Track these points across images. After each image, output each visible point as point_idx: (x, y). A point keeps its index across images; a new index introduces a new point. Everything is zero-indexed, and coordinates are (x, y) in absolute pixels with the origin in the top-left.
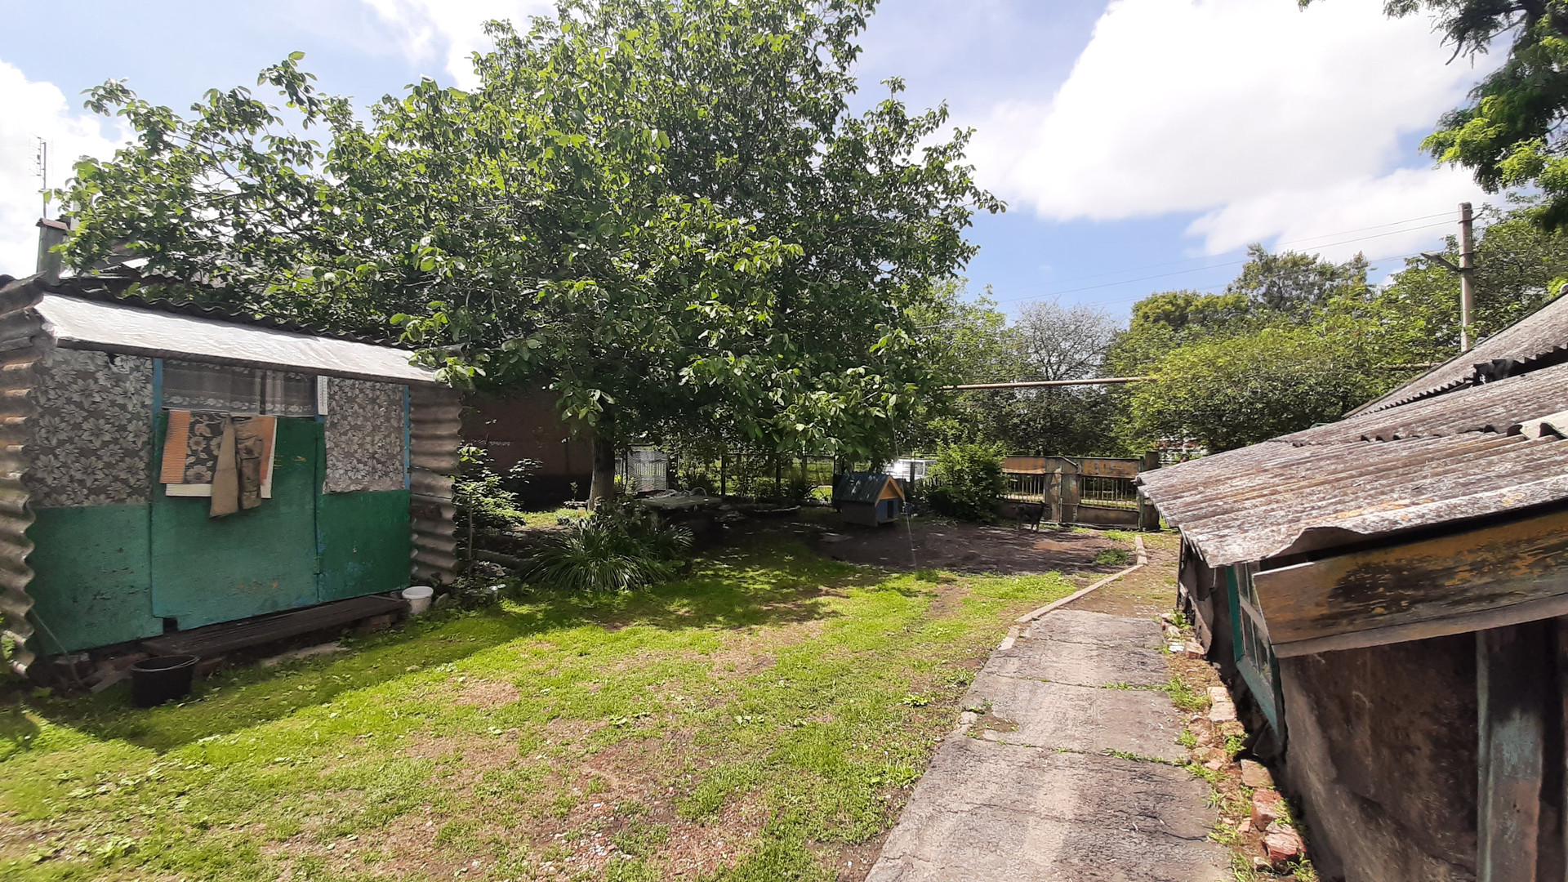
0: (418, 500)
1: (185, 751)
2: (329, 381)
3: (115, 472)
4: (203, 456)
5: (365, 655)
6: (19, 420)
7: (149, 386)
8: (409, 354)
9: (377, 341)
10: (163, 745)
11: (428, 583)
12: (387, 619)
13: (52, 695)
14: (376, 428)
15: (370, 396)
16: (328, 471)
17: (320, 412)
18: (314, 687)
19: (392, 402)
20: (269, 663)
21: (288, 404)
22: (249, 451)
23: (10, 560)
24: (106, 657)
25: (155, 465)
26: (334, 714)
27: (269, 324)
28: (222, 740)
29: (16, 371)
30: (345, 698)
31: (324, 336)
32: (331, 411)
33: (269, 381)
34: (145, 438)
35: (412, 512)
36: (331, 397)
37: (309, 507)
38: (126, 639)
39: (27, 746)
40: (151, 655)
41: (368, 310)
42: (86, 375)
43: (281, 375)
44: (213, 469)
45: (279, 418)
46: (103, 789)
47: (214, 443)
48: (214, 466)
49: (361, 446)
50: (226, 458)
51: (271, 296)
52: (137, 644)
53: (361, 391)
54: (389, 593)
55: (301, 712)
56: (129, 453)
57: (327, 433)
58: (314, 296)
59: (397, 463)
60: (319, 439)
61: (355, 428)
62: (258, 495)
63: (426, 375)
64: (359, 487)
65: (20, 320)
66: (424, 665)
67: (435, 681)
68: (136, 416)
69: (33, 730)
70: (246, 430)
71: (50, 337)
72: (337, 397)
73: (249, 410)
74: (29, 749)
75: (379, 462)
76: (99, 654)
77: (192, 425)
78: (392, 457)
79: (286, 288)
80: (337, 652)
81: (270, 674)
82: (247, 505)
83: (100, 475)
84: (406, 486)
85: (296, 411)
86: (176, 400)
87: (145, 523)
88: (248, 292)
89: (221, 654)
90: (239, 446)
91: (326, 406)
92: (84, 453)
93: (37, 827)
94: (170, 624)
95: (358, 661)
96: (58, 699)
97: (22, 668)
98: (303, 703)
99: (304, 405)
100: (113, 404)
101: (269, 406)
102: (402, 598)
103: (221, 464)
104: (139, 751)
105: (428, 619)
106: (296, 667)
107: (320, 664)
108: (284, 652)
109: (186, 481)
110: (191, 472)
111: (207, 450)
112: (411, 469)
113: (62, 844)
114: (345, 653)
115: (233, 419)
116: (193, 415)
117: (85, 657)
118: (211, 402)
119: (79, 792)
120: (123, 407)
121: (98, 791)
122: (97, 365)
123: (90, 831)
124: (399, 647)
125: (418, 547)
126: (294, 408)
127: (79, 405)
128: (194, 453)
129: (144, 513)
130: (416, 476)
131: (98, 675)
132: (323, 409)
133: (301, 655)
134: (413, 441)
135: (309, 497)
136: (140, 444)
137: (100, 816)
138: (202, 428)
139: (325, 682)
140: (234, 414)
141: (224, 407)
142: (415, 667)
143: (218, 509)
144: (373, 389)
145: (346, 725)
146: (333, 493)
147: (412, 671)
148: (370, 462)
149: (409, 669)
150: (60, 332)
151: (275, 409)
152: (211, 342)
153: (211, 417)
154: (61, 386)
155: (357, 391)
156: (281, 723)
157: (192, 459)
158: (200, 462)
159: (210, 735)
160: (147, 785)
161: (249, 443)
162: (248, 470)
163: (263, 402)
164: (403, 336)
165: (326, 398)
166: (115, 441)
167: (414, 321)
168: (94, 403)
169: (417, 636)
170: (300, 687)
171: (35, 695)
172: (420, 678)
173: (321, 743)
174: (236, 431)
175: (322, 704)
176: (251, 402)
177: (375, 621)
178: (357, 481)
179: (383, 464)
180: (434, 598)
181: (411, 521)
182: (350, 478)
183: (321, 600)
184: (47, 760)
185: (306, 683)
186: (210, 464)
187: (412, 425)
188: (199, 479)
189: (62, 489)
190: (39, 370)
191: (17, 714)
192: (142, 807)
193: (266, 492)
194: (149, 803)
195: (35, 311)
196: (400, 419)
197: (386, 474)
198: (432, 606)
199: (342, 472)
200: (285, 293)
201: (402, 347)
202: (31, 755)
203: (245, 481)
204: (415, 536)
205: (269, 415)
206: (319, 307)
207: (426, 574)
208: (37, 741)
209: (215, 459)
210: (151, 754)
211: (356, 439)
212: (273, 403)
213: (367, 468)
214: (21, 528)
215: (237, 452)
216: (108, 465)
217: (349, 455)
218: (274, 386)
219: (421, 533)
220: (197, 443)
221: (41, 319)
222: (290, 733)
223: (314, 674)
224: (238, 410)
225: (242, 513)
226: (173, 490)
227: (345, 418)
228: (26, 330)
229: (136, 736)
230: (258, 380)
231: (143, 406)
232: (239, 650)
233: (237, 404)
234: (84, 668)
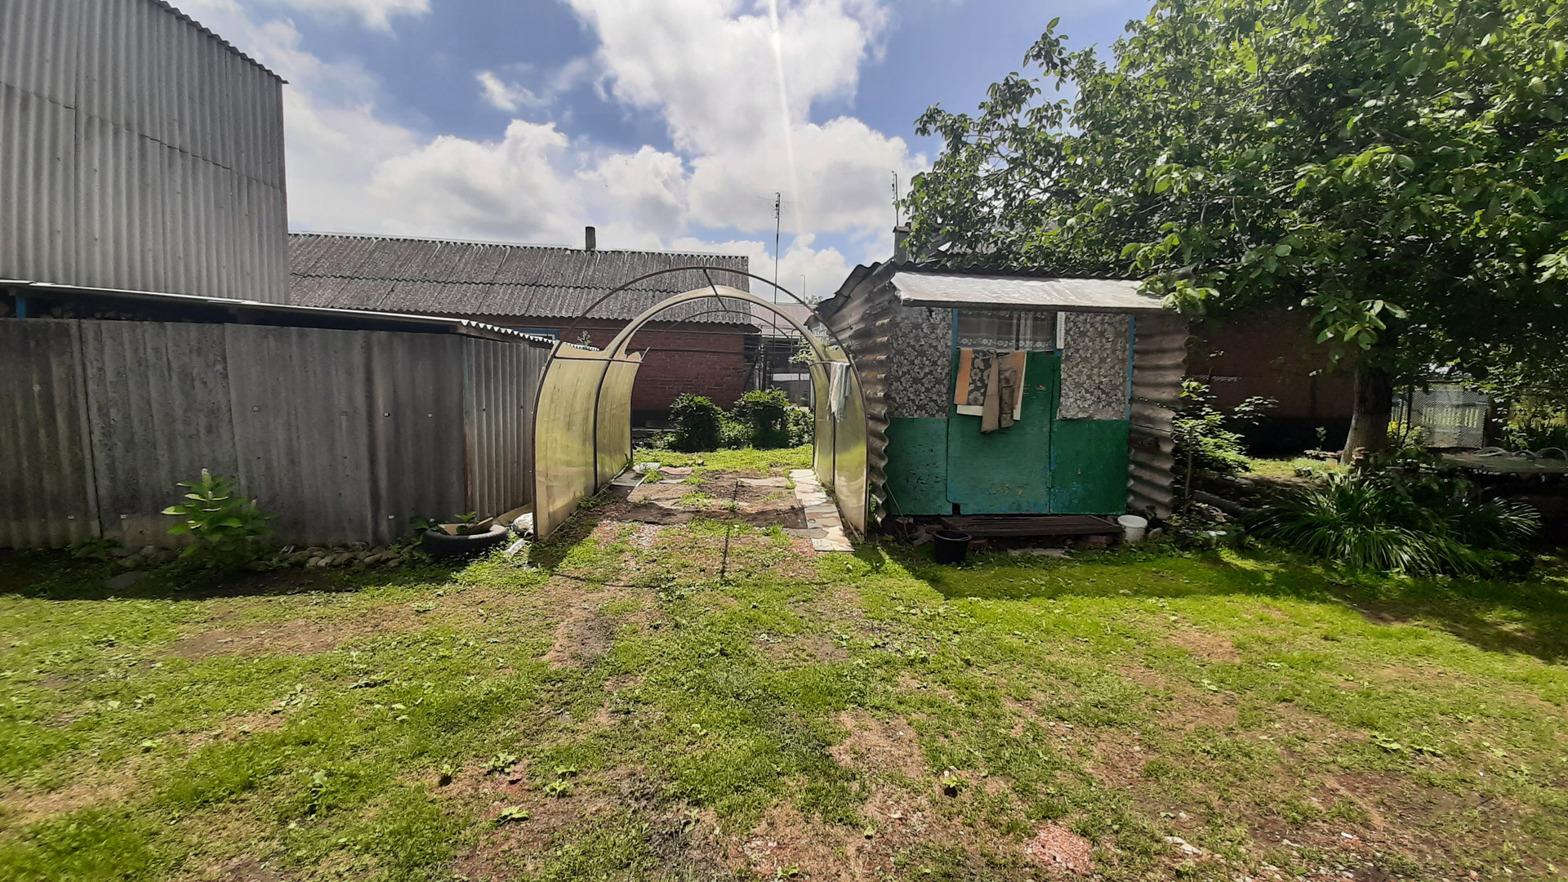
0: (1136, 431)
1: (960, 602)
2: (1067, 318)
3: (930, 395)
4: (979, 384)
5: (1084, 567)
6: (883, 357)
7: (950, 332)
8: (1138, 284)
9: (1108, 275)
10: (950, 594)
11: (1142, 514)
12: (1103, 539)
13: (893, 541)
14: (1103, 360)
15: (1099, 329)
16: (1062, 399)
17: (1058, 347)
18: (1043, 582)
19: (1118, 335)
20: (1015, 553)
21: (1036, 341)
22: (1007, 380)
23: (876, 449)
24: (922, 523)
25: (952, 390)
26: (1057, 611)
27: (1025, 274)
28: (983, 603)
29: (883, 324)
30: (1067, 601)
31: (1064, 277)
32: (1067, 344)
33: (1022, 321)
34: (946, 370)
35: (1131, 443)
36: (1067, 332)
37: (1046, 429)
38: (932, 513)
39: (877, 570)
40: (945, 528)
41: (1100, 250)
42: (917, 326)
43: (1031, 315)
44: (984, 394)
45: (1028, 352)
46: (913, 611)
47: (985, 374)
48: (986, 391)
49: (1089, 377)
50: (993, 386)
51: (1026, 252)
52: (938, 518)
53: (1092, 325)
54: (1106, 516)
55: (1034, 600)
56: (939, 381)
57: (1062, 365)
58: (1057, 246)
59: (1120, 394)
60: (1056, 370)
61: (1085, 360)
62: (1012, 416)
63: (1153, 303)
64: (1085, 415)
65: (883, 291)
66: (1136, 593)
67: (1146, 611)
68: (943, 355)
69: (883, 562)
70: (1007, 363)
71: (898, 299)
72: (1071, 333)
73: (1009, 347)
74: (878, 572)
75: (1103, 392)
76: (920, 520)
77: (973, 360)
78: (1115, 387)
79: (1037, 243)
80: (1062, 558)
81: (1014, 562)
82: (1004, 424)
83: (923, 397)
84: (1126, 417)
85: (1041, 346)
86: (965, 341)
87: (945, 432)
88: (1011, 252)
89: (985, 538)
90: (1002, 377)
91: (1063, 340)
92: (916, 381)
93: (876, 623)
94: (956, 507)
95: (1079, 570)
96: (896, 544)
97: (879, 519)
98: (1034, 594)
99: (1046, 341)
100: (931, 346)
101: (1021, 343)
102: (1117, 523)
103: (988, 393)
104: (935, 593)
105: (1141, 549)
106: (1032, 561)
107: (1050, 565)
108: (1025, 547)
109: (969, 404)
110: (971, 397)
111: (981, 380)
112: (1132, 400)
113: (887, 640)
114: (1068, 561)
115: (998, 355)
116: (974, 352)
117: (911, 521)
118: (985, 341)
119: (900, 608)
120: (936, 348)
121: (911, 611)
122: (923, 319)
123: (904, 637)
124: (1114, 569)
125: (1134, 477)
126: (1039, 344)
127: (913, 347)
128: (974, 382)
129: (945, 425)
130: (1136, 408)
131: (917, 534)
132: (1060, 345)
133: (1036, 553)
134: (1136, 372)
135: (1046, 422)
136: (944, 375)
137: (910, 629)
138: (979, 363)
139: (1052, 581)
140: (999, 351)
141: (992, 345)
142: (1127, 591)
143: (989, 425)
144: (1102, 322)
145: (1066, 624)
146: (1065, 419)
147: (1124, 594)
148: (1096, 391)
149: (1121, 591)
150: (904, 296)
151: (1027, 345)
152: (986, 293)
153: (985, 354)
154: (905, 335)
155: (1089, 325)
156: (1020, 604)
157: (972, 386)
158: (977, 389)
159: (975, 596)
160: (937, 618)
161: (1007, 374)
162: (1006, 397)
163: (1018, 340)
164: (1132, 266)
165: (1063, 334)
166: (931, 373)
167: (1145, 248)
168: (921, 345)
169: (1130, 562)
170: (1034, 580)
171: (884, 538)
172: (1132, 603)
173: (1047, 632)
174: (1000, 364)
175: (1049, 598)
176: (1010, 340)
177: (1094, 539)
178: (1084, 410)
179: (1107, 394)
180: (1147, 530)
181: (1129, 451)
182: (1079, 406)
183: (1052, 512)
184: (889, 582)
185: (1039, 578)
186: (982, 390)
187: (1136, 357)
188: (975, 402)
189: (903, 406)
190: (893, 324)
191: (874, 548)
192: (934, 633)
193: (1017, 415)
194: (938, 631)
195: (891, 283)
196: (1124, 351)
197: (1109, 404)
198: (1145, 537)
199: (1072, 400)
200: (1036, 247)
201: (1132, 278)
202: (879, 577)
203: (1005, 407)
204: (1132, 467)
205: (1021, 351)
206: (1061, 255)
207: (1142, 506)
208: (883, 568)
209: (986, 386)
210: (941, 596)
211: (1085, 370)
212: (1025, 340)
213: (1093, 398)
214: (882, 428)
215: (999, 382)
216: (927, 390)
217: (1079, 385)
218: (1026, 324)
219: (1139, 465)
220: (976, 374)
221: (895, 288)
222: (1026, 614)
223: (1044, 572)
224: (1001, 347)
225: (1001, 430)
226: (961, 410)
227: (1077, 351)
228: (887, 297)
229: (935, 582)
230: (1015, 321)
231: (947, 347)
232: (996, 538)
233: (1001, 343)
234: (911, 527)
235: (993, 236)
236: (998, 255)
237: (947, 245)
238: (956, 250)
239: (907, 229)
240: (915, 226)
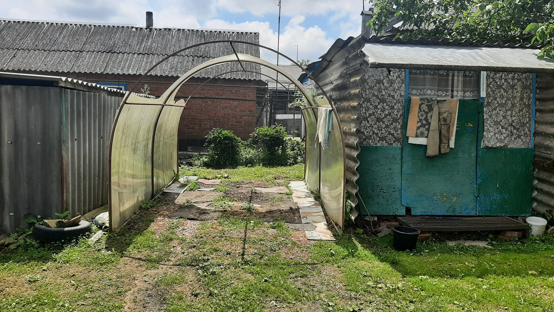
0: (538, 156)
1: (414, 279)
2: (487, 75)
3: (389, 130)
4: (424, 122)
5: (503, 255)
6: (356, 104)
7: (403, 85)
8: (537, 51)
9: (517, 46)
10: (406, 273)
11: (543, 216)
12: (516, 234)
13: (363, 234)
14: (513, 105)
15: (511, 83)
16: (485, 133)
17: (482, 96)
18: (473, 265)
19: (524, 87)
20: (451, 244)
21: (465, 92)
22: (445, 120)
23: (351, 168)
24: (383, 221)
25: (404, 127)
26: (485, 287)
27: (458, 44)
28: (430, 280)
29: (355, 81)
30: (492, 279)
31: (485, 47)
32: (488, 94)
33: (456, 78)
34: (401, 113)
35: (535, 164)
36: (488, 86)
37: (474, 155)
38: (391, 214)
39: (352, 255)
40: (400, 225)
41: (509, 27)
42: (380, 82)
43: (462, 73)
44: (428, 129)
45: (460, 100)
46: (380, 286)
47: (429, 115)
48: (429, 127)
49: (504, 117)
50: (434, 124)
51: (457, 29)
52: (395, 217)
53: (506, 80)
54: (517, 217)
55: (468, 278)
56: (395, 120)
57: (485, 109)
58: (479, 24)
59: (527, 130)
60: (480, 112)
61: (501, 105)
62: (448, 145)
63: (549, 65)
64: (502, 145)
65: (356, 57)
66: (541, 273)
67: (548, 287)
68: (398, 102)
69: (355, 247)
70: (445, 108)
71: (366, 63)
72: (491, 86)
73: (446, 95)
74: (353, 256)
75: (515, 128)
76: (382, 218)
77: (420, 105)
78: (523, 125)
79: (464, 22)
80: (486, 248)
81: (451, 250)
82: (443, 151)
83: (384, 131)
84: (531, 146)
85: (469, 96)
86: (414, 92)
87: (400, 156)
88: (445, 29)
89: (429, 232)
90: (441, 117)
91: (485, 91)
92: (379, 120)
93: (353, 294)
94: (408, 210)
95: (499, 257)
96: (365, 236)
97: (353, 218)
98: (467, 273)
99: (473, 91)
100: (389, 95)
101: (455, 93)
102: (525, 222)
103: (431, 128)
104: (395, 273)
105: (543, 241)
106: (464, 250)
107: (478, 253)
108: (459, 239)
109: (417, 136)
110: (419, 131)
111: (426, 119)
112: (536, 134)
113: (362, 307)
114: (490, 250)
115: (438, 102)
116: (421, 99)
117: (376, 219)
118: (429, 92)
119: (371, 283)
120: (393, 97)
121: (378, 286)
122: (384, 76)
123: (374, 304)
124: (524, 256)
125: (537, 189)
126: (468, 94)
127: (377, 97)
128: (421, 120)
129: (400, 151)
130: (538, 139)
131: (380, 228)
132: (483, 94)
133: (467, 244)
134: (538, 114)
135: (474, 149)
136: (399, 116)
137: (378, 299)
138: (424, 107)
139: (480, 265)
140: (439, 99)
141: (434, 94)
142: (534, 272)
143: (432, 151)
144: (513, 78)
145: (491, 295)
146: (487, 148)
147: (532, 274)
148: (509, 128)
149: (530, 272)
150: (371, 60)
151: (459, 95)
152: (430, 57)
153: (428, 101)
154: (371, 88)
155: (503, 81)
156: (457, 281)
157: (419, 124)
158: (423, 125)
159: (424, 275)
160: (397, 291)
161: (445, 115)
162: (444, 132)
163: (452, 91)
164: (533, 39)
165: (485, 87)
166: (390, 114)
167: (542, 27)
168: (382, 95)
169: (535, 251)
170: (467, 263)
171: (357, 232)
172: (538, 281)
173: (478, 302)
174: (439, 108)
175: (478, 277)
176: (447, 91)
177: (509, 234)
178: (501, 141)
179: (518, 130)
180: (547, 227)
181: (534, 171)
182: (497, 138)
183: (478, 214)
184: (362, 263)
185: (470, 262)
186: (427, 127)
187: (537, 103)
188: (422, 135)
189: (369, 137)
190: (363, 81)
191: (350, 238)
192: (395, 302)
193: (452, 145)
194: (398, 300)
195: (362, 52)
196: (529, 99)
197: (519, 137)
198: (545, 233)
199: (492, 134)
200: (463, 25)
201: (533, 47)
202: (354, 259)
203: (443, 138)
204: (536, 182)
205: (455, 99)
206: (481, 31)
207: (543, 210)
208: (356, 254)
209: (429, 124)
210: (400, 275)
211: (501, 113)
212: (457, 91)
213: (507, 132)
214: (355, 154)
215: (439, 120)
216: (387, 127)
217: (497, 123)
218: (458, 80)
219: (540, 180)
220: (422, 115)
221: (364, 55)
222: (462, 289)
223: (474, 258)
224: (441, 96)
225: (441, 155)
226: (412, 141)
227: (495, 99)
228: (359, 61)
229: (394, 264)
230: (450, 78)
231: (401, 96)
232: (437, 232)
233: (440, 93)
234: (375, 224)
235: (433, 18)
236: (437, 31)
237: (400, 24)
238: (406, 27)
239: (371, 13)
240: (376, 11)
